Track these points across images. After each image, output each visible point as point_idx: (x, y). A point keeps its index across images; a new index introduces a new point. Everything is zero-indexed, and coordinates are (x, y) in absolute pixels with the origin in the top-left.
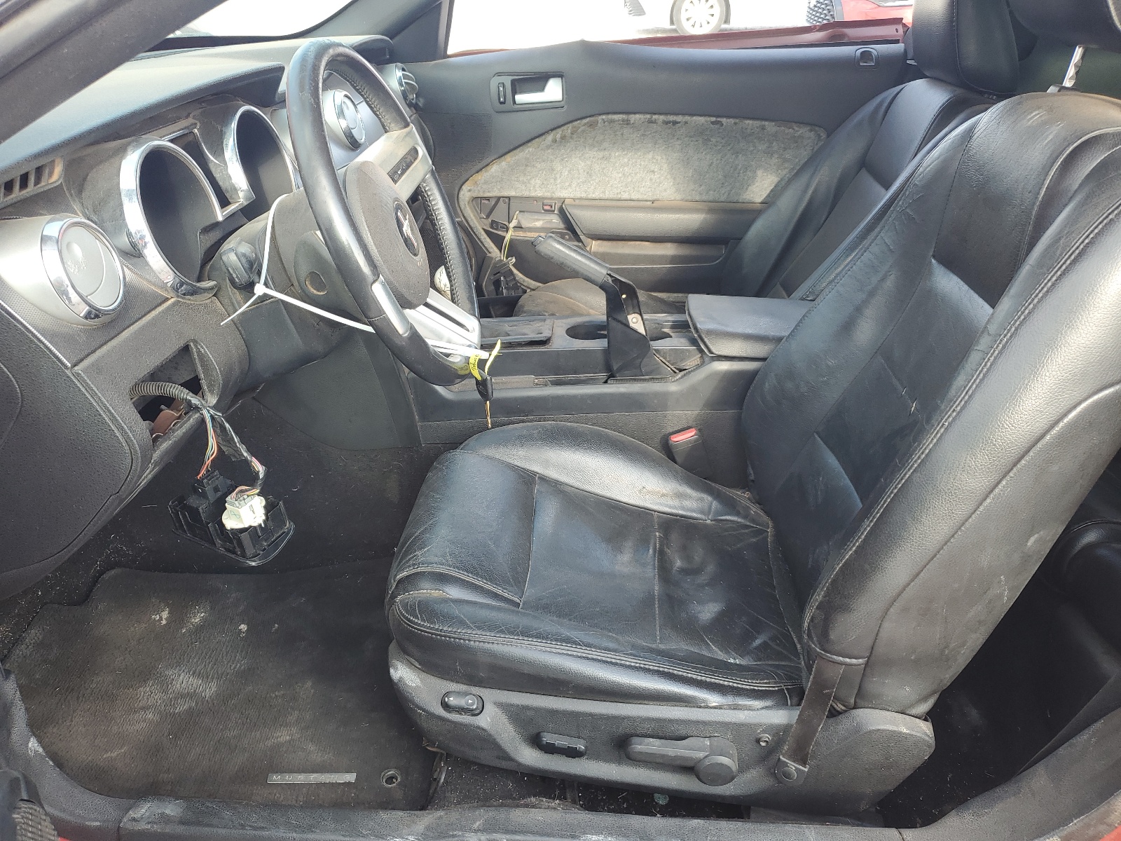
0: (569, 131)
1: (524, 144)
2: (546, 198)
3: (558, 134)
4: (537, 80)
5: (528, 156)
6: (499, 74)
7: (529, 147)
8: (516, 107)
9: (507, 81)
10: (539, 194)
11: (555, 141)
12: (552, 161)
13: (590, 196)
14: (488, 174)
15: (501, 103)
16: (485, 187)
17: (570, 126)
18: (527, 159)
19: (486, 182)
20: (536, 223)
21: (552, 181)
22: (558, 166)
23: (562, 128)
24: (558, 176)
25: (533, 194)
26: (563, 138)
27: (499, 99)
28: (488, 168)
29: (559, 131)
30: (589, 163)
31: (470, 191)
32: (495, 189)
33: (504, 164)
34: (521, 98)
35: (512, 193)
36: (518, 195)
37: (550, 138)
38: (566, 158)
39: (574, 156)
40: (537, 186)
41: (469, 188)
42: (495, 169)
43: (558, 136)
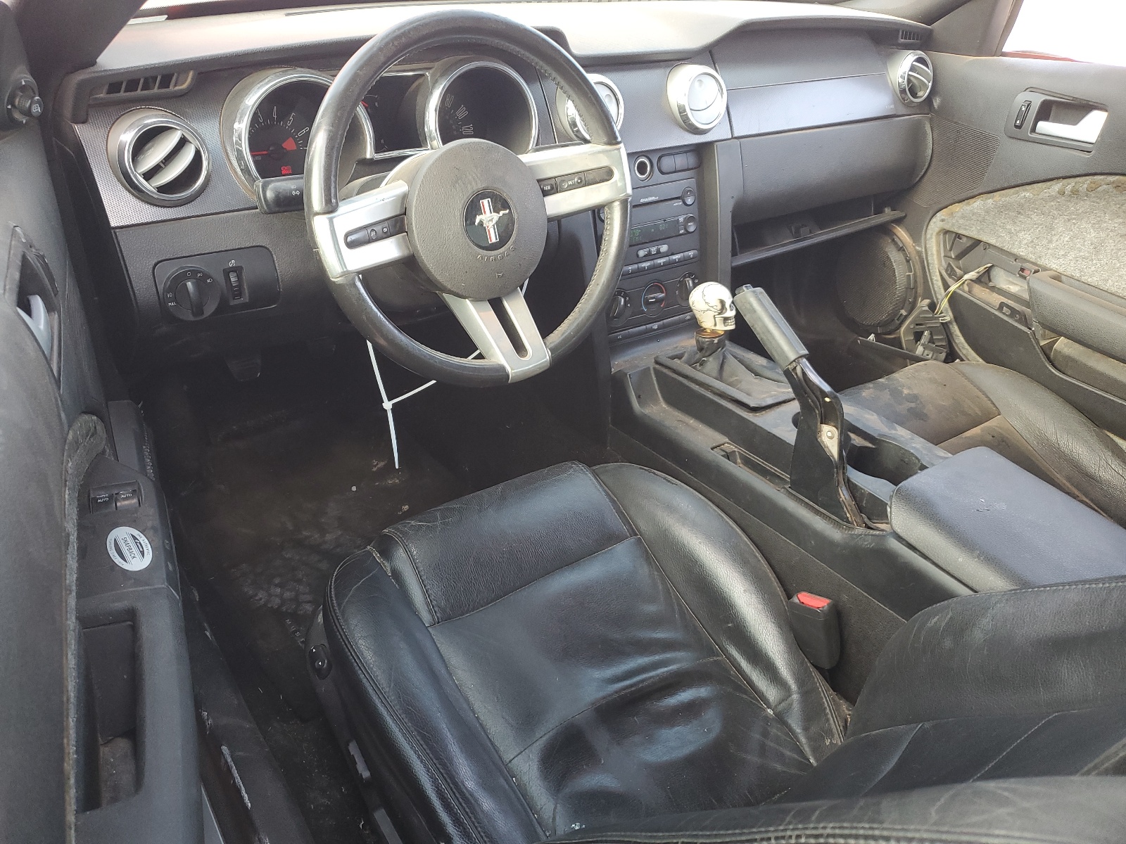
0: (1085, 186)
1: (1023, 185)
2: (1029, 261)
3: (1070, 185)
4: (1076, 108)
5: (1022, 201)
6: (1032, 89)
7: (1026, 190)
8: (1034, 135)
9: (1037, 100)
10: (1022, 252)
11: (1062, 193)
12: (1054, 218)
13: (1083, 279)
14: (968, 208)
15: (1016, 126)
16: (961, 221)
17: (1089, 178)
18: (1021, 205)
19: (963, 217)
20: (1011, 287)
21: (1045, 242)
22: (1060, 226)
23: (1078, 179)
24: (1055, 239)
25: (1015, 251)
26: (1075, 192)
27: (1016, 122)
28: (971, 201)
29: (1072, 181)
30: (1103, 235)
31: (943, 220)
32: (974, 228)
33: (990, 201)
34: (1043, 126)
35: (992, 241)
36: (997, 245)
37: (1056, 187)
38: (1074, 219)
39: (1086, 219)
40: (1025, 241)
41: (943, 217)
42: (977, 204)
43: (1069, 188)
